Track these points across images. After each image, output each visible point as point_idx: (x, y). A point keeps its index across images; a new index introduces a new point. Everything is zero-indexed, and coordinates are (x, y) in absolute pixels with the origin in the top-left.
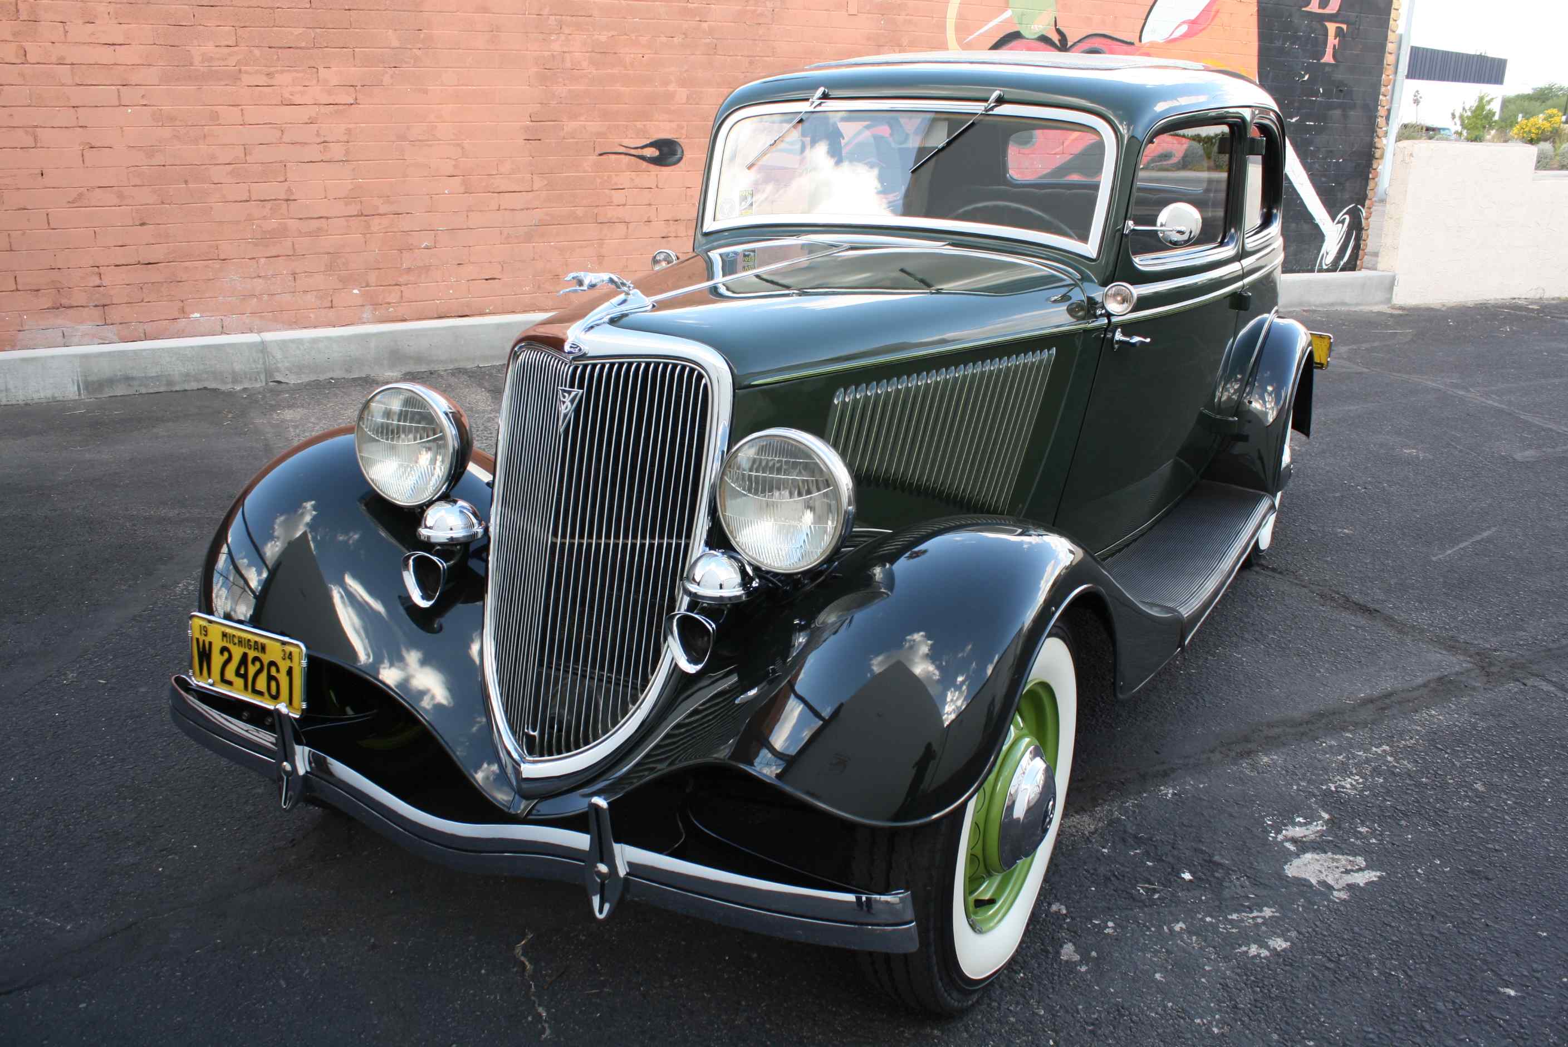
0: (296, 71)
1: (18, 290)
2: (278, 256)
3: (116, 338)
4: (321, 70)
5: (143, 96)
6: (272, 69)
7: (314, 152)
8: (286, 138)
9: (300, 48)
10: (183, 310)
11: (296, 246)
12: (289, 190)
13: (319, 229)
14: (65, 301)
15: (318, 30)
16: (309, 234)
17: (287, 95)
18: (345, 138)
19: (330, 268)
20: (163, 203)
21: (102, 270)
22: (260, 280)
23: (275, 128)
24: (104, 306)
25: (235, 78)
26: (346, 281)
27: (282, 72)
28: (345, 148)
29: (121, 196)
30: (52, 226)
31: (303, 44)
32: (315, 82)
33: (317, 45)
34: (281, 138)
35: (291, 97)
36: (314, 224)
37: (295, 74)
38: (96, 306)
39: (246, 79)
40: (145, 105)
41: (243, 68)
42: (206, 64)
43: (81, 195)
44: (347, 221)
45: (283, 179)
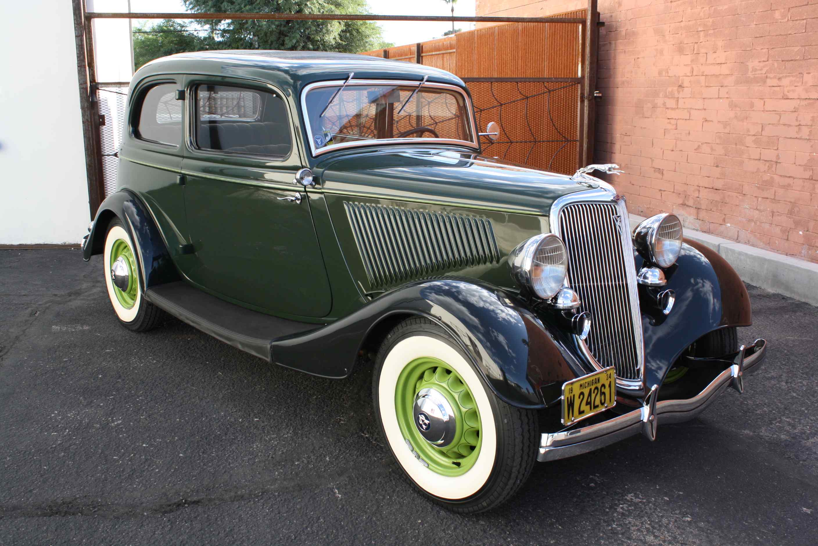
0: (792, 76)
1: (674, 192)
2: (767, 198)
3: (699, 229)
4: (805, 75)
5: (727, 93)
6: (781, 75)
7: (792, 132)
8: (781, 122)
9: (795, 60)
10: (724, 220)
11: (776, 194)
12: (778, 156)
13: (789, 185)
14: (687, 203)
15: (806, 48)
16: (783, 187)
17: (786, 93)
18: (809, 123)
19: (791, 213)
20: (726, 155)
21: (701, 189)
22: (757, 212)
23: (776, 114)
24: (699, 209)
25: (764, 80)
26: (797, 223)
27: (786, 76)
28: (809, 130)
29: (712, 149)
30: (689, 161)
31: (798, 58)
32: (800, 83)
33: (805, 58)
34: (779, 121)
35: (788, 94)
36: (788, 181)
37: (791, 78)
38: (696, 208)
39: (769, 82)
40: (727, 98)
41: (769, 75)
42: (753, 73)
43: (699, 146)
44: (804, 182)
45: (776, 148)
